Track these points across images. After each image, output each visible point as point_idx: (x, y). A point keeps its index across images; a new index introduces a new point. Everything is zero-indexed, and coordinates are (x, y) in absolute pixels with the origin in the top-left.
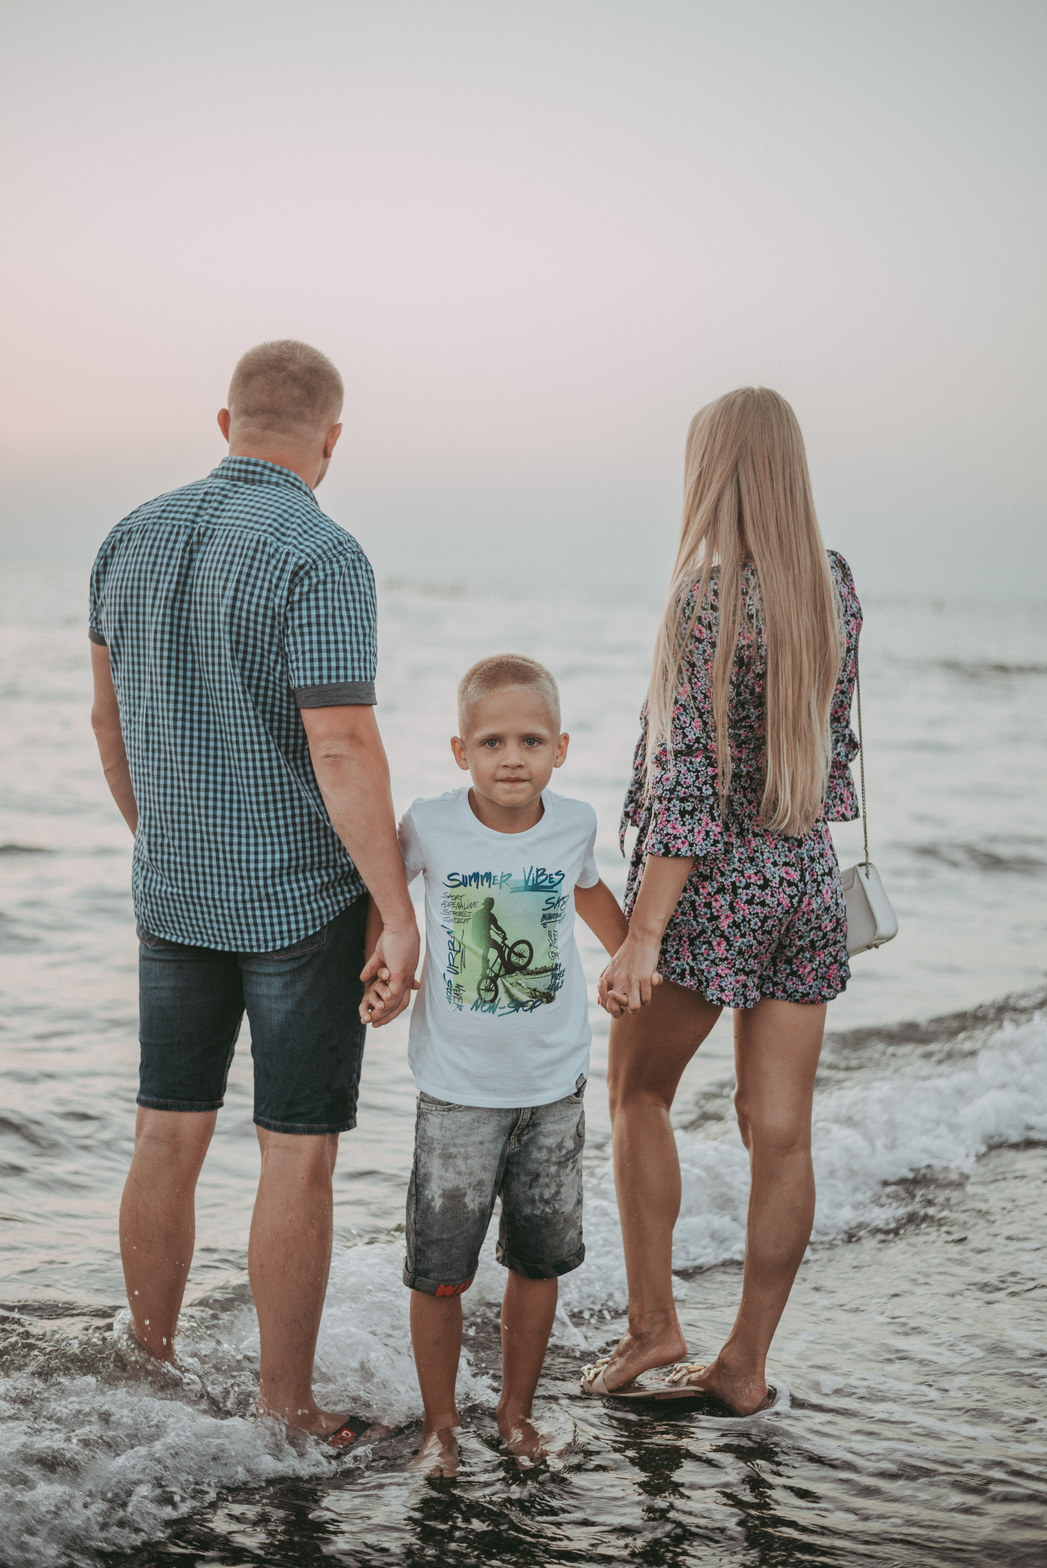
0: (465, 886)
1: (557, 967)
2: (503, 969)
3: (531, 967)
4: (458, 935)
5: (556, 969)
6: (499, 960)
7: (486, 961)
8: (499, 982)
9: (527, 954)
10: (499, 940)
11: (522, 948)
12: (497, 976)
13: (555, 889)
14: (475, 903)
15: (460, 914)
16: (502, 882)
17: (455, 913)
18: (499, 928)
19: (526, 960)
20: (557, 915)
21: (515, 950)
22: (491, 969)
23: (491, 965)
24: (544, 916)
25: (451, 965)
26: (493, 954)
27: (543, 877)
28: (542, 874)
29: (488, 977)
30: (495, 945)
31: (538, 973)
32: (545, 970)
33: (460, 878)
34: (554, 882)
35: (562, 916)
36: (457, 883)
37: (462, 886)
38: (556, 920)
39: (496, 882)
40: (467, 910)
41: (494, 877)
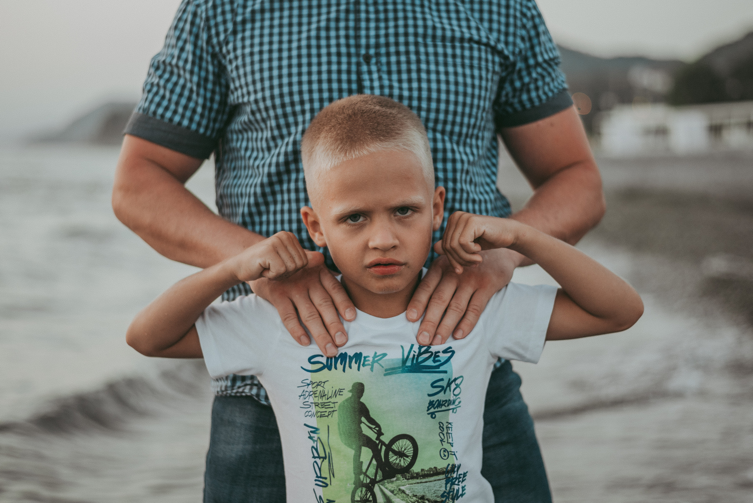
0: (330, 369)
1: (454, 468)
2: (380, 473)
3: (416, 469)
4: (323, 435)
5: (452, 470)
6: (374, 462)
7: (358, 465)
8: (376, 489)
9: (410, 452)
10: (373, 436)
11: (404, 445)
12: (373, 482)
13: (442, 368)
14: (341, 391)
15: (323, 405)
16: (374, 362)
17: (317, 405)
18: (372, 421)
19: (409, 460)
20: (449, 402)
21: (394, 447)
22: (365, 474)
23: (364, 468)
24: (431, 404)
25: (319, 477)
26: (366, 454)
27: (427, 355)
28: (426, 352)
29: (363, 485)
30: (368, 442)
31: (425, 476)
32: (435, 472)
33: (324, 360)
34: (440, 361)
35: (457, 403)
36: (321, 366)
37: (326, 369)
38: (447, 408)
39: (366, 363)
40: (333, 400)
41: (365, 357)
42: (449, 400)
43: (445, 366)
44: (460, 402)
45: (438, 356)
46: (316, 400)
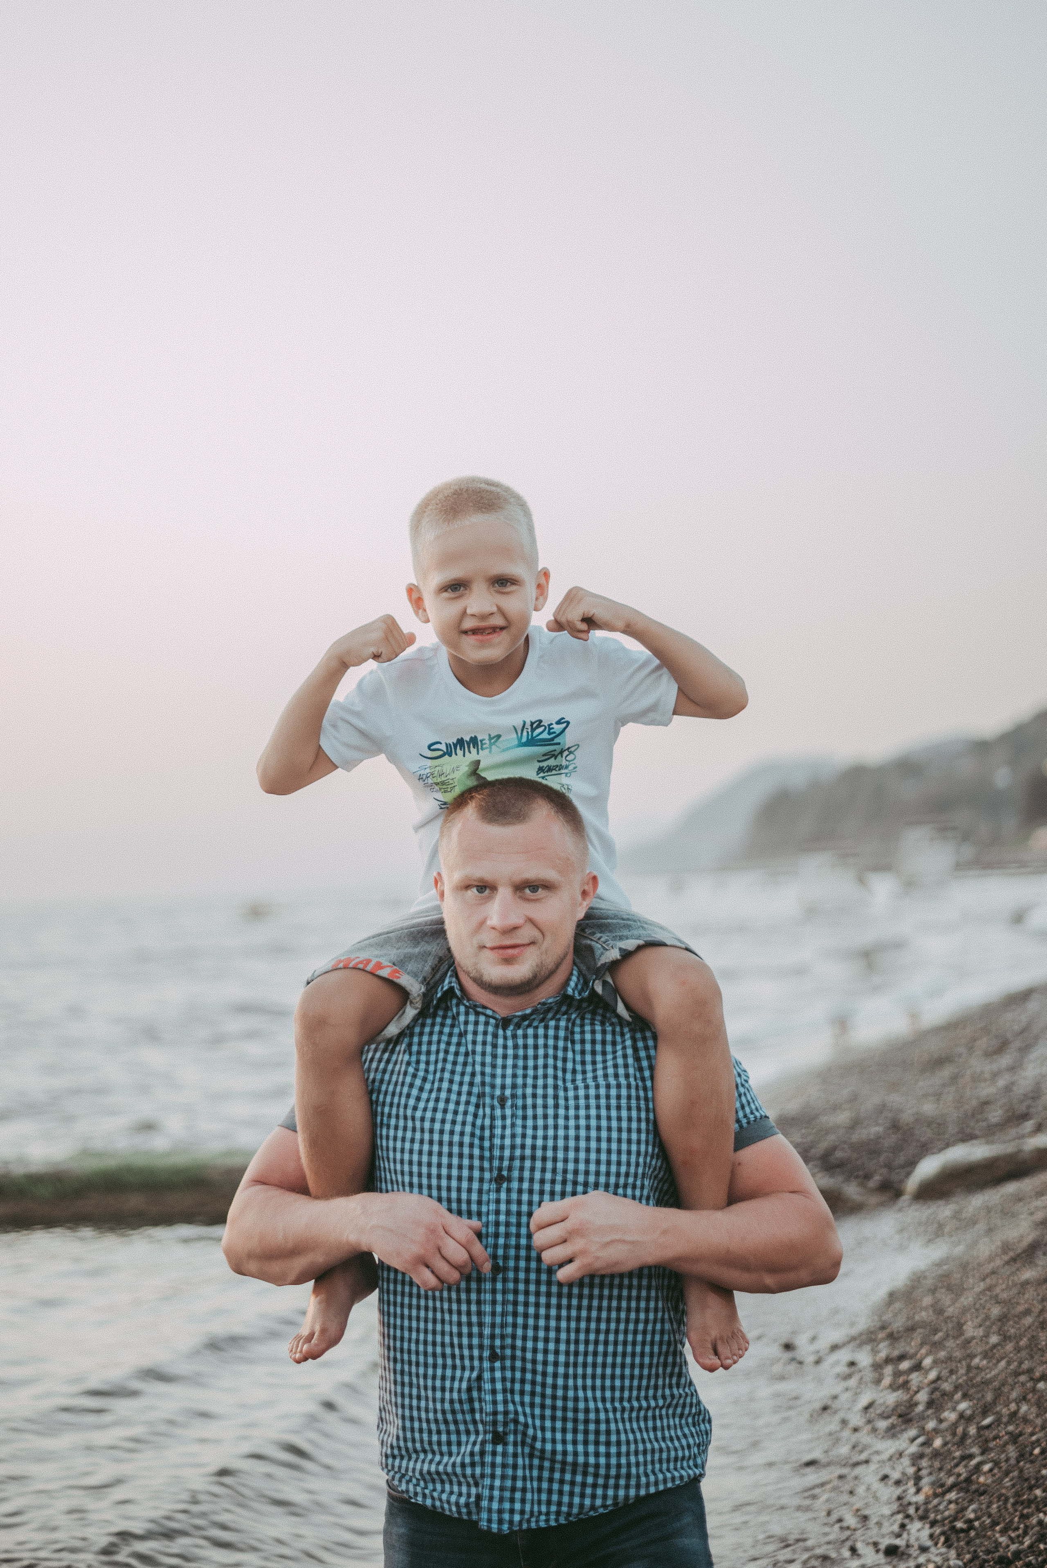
14: (459, 769)
15: (443, 783)
16: (490, 745)
20: (560, 767)
24: (541, 769)
33: (443, 747)
34: (555, 733)
35: (571, 768)
36: (441, 753)
37: (447, 756)
38: (559, 772)
39: (484, 746)
40: (450, 777)
41: (481, 741)
42: (561, 765)
43: (560, 737)
44: (575, 768)
45: (553, 728)
46: (435, 780)
